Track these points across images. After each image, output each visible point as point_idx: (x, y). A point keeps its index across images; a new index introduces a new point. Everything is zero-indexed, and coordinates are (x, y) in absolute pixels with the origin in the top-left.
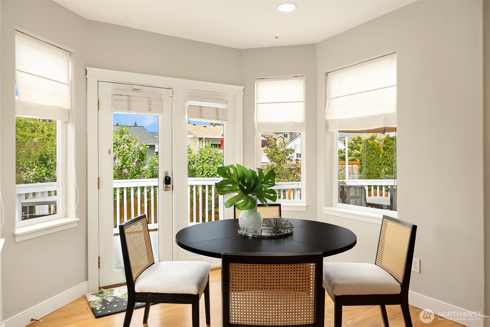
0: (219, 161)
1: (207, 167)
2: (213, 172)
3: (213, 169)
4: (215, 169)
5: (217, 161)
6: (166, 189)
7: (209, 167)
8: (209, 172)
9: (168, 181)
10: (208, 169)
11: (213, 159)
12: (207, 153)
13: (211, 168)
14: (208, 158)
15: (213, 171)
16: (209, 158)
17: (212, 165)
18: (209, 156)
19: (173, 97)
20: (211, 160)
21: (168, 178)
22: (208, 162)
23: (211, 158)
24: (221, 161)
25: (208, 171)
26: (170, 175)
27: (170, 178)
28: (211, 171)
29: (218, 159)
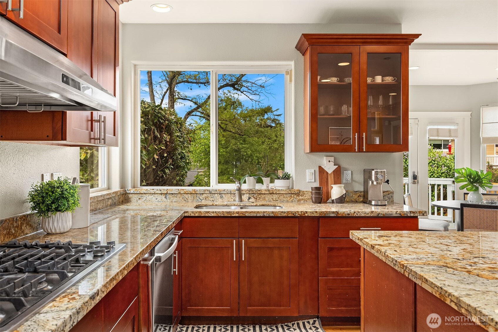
0: (443, 164)
1: (430, 170)
2: (437, 175)
3: (437, 172)
4: (439, 172)
5: (441, 164)
6: (414, 183)
7: (433, 170)
8: (433, 175)
9: (415, 177)
10: (431, 172)
11: (437, 162)
12: (430, 156)
13: (435, 171)
14: (431, 161)
15: (437, 173)
16: (433, 161)
17: (436, 168)
18: (432, 159)
19: (418, 124)
20: (435, 163)
21: (415, 176)
22: (431, 165)
23: (434, 161)
24: (445, 164)
25: (432, 173)
26: (416, 174)
27: (416, 176)
28: (435, 173)
29: (442, 162)
